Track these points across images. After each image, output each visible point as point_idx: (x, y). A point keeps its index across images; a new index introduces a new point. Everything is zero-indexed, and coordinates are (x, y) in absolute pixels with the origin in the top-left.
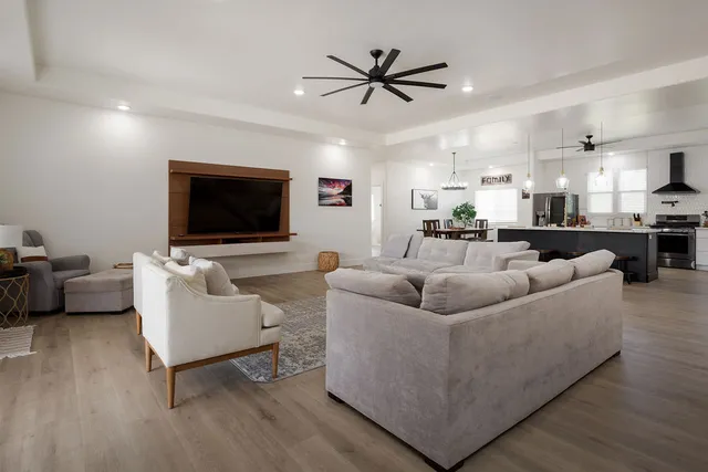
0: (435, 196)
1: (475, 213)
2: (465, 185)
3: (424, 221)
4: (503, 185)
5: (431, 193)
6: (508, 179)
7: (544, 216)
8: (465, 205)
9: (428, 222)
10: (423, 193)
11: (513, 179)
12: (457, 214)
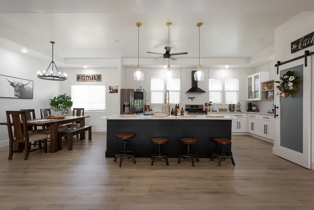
0: (30, 86)
1: (72, 103)
2: (65, 75)
3: (8, 113)
4: (95, 82)
5: (24, 82)
6: (98, 78)
7: (129, 105)
8: (63, 97)
9: (15, 114)
10: (12, 80)
11: (103, 78)
12: (54, 103)
